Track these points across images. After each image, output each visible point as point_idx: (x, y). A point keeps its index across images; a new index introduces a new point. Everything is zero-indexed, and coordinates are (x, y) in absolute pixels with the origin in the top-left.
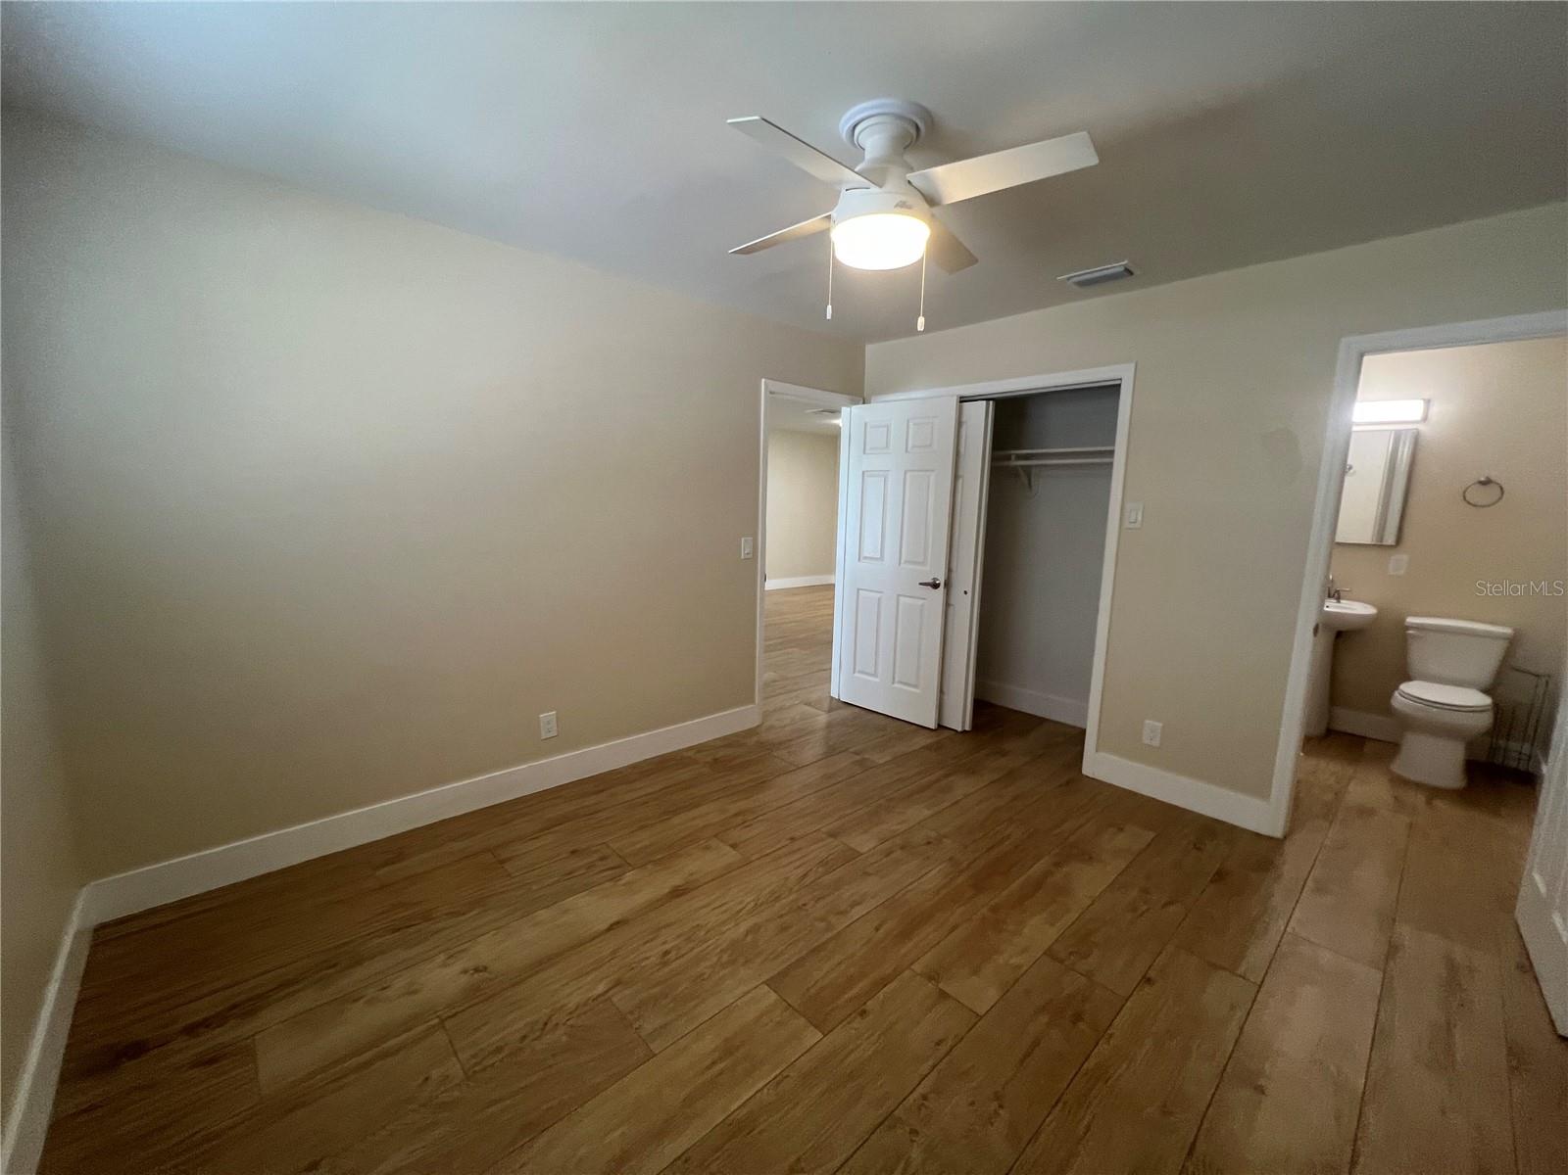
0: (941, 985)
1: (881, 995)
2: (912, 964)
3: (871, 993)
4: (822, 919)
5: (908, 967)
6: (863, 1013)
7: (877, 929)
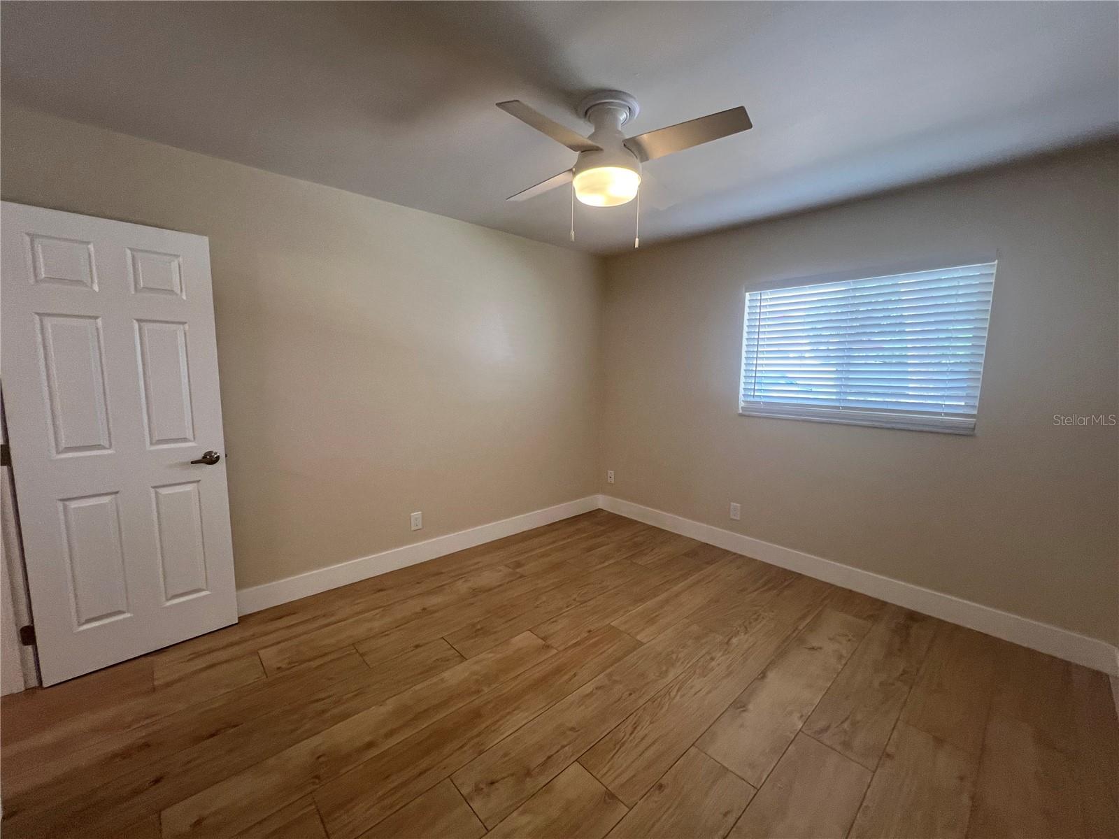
0: (544, 643)
1: (579, 639)
2: (557, 653)
3: (586, 639)
4: (615, 682)
5: (559, 652)
6: (590, 631)
7: (575, 675)
